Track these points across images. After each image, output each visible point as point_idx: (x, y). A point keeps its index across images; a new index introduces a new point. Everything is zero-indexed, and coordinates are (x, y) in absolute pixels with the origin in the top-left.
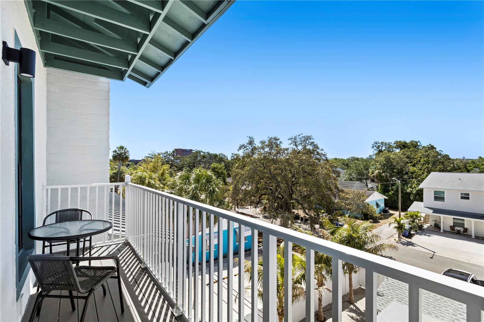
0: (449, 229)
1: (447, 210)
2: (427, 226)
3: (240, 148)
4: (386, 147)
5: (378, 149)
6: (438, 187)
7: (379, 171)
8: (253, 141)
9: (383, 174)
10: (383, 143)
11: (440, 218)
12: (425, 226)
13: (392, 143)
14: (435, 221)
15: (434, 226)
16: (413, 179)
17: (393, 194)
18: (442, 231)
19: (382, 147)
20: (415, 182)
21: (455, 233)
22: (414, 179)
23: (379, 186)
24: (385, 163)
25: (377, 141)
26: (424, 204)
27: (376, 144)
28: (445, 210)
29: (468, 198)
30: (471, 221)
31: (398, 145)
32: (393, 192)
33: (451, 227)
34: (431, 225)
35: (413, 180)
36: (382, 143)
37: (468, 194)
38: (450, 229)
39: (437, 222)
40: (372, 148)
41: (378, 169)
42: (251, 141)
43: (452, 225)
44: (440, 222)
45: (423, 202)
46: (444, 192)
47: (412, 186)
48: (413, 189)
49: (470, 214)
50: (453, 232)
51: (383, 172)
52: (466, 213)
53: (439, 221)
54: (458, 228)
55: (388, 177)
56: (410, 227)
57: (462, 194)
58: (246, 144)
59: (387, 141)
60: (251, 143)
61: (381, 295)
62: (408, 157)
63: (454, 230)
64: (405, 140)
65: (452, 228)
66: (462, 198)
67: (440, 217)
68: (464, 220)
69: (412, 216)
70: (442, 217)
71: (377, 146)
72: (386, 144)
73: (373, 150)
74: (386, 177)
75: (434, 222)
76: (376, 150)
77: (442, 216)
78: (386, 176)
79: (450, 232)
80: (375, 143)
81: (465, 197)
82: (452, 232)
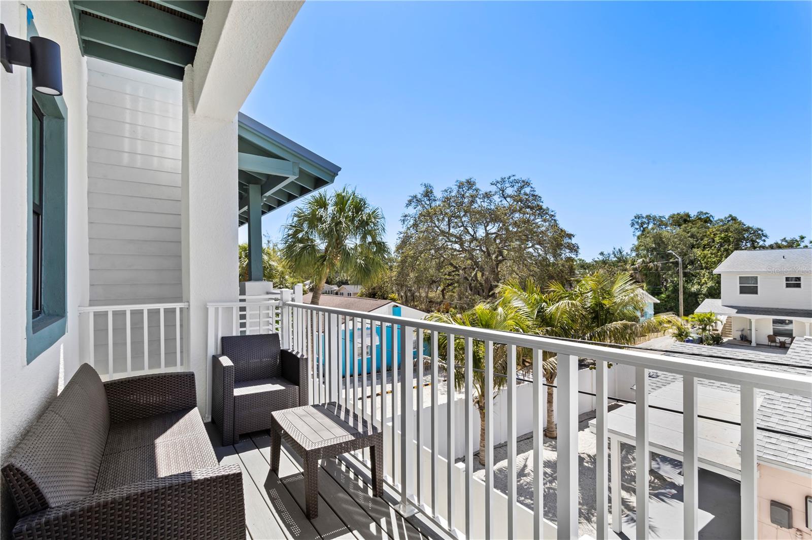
0: (766, 342)
1: (762, 308)
2: (727, 340)
3: (410, 203)
4: (654, 224)
5: (642, 228)
6: (747, 270)
7: (643, 261)
8: (432, 192)
9: (651, 265)
10: (650, 216)
11: (751, 323)
12: (725, 340)
13: (665, 218)
14: (742, 330)
15: (740, 339)
16: (702, 269)
17: (668, 296)
18: (754, 344)
19: (648, 223)
20: (707, 274)
21: (776, 346)
22: (705, 270)
23: (645, 286)
24: (654, 246)
25: (639, 213)
26: (722, 302)
27: (639, 218)
28: (759, 308)
29: (798, 286)
30: (803, 324)
31: (676, 219)
32: (667, 293)
33: (769, 336)
34: (736, 339)
35: (703, 272)
36: (648, 217)
37: (799, 279)
38: (768, 341)
39: (745, 333)
40: (632, 226)
41: (642, 257)
42: (427, 192)
43: (772, 333)
44: (750, 330)
45: (720, 298)
46: (757, 277)
47: (701, 281)
48: (702, 285)
49: (802, 312)
50: (773, 346)
51: (650, 262)
52: (796, 311)
53: (748, 329)
54: (782, 339)
55: (659, 269)
56: (699, 338)
57: (787, 279)
58: (419, 196)
59: (657, 213)
60: (428, 194)
61: (653, 376)
62: (692, 236)
63: (774, 341)
64: (687, 212)
65: (771, 338)
66: (788, 286)
67: (750, 320)
68: (791, 322)
69: (701, 321)
70: (754, 320)
71: (640, 222)
72: (654, 218)
73: (632, 229)
74: (657, 270)
75: (740, 333)
76: (637, 229)
77: (753, 317)
78: (656, 268)
79: (768, 345)
80: (636, 218)
81: (794, 283)
82: (771, 346)
